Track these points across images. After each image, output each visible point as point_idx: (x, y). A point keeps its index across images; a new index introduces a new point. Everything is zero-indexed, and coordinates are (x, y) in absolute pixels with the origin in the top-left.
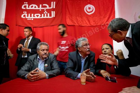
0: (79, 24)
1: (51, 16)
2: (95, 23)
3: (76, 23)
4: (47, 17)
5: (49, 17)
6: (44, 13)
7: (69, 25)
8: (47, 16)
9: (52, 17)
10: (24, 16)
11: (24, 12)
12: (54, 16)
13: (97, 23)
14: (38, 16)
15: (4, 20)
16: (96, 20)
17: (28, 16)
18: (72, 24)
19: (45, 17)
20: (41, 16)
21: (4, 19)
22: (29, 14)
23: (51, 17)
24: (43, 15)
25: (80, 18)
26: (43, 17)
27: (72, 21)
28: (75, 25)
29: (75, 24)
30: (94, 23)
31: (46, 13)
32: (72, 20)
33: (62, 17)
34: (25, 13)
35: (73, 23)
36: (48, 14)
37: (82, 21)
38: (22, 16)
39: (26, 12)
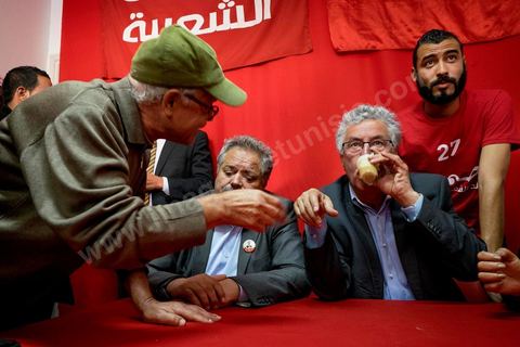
0: (400, 38)
1: (253, 18)
2: (499, 22)
3: (382, 36)
4: (234, 26)
5: (241, 23)
6: (221, 6)
7: (342, 50)
8: (233, 19)
9: (258, 20)
10: (135, 33)
11: (133, 16)
12: (268, 16)
13: (507, 19)
14: (191, 24)
15: (58, 63)
16: (503, 7)
17: (148, 31)
18: (362, 44)
19: (227, 25)
20: (206, 25)
21: (58, 58)
22: (155, 23)
23: (251, 24)
24: (213, 16)
25: (407, 8)
26: (213, 27)
27: (361, 27)
28: (379, 46)
29: (381, 42)
30: (490, 22)
31: (227, 8)
32: (358, 23)
33: (307, 16)
34: (136, 19)
35: (366, 37)
36: (240, 10)
37: (416, 21)
38: (127, 36)
39: (140, 15)
